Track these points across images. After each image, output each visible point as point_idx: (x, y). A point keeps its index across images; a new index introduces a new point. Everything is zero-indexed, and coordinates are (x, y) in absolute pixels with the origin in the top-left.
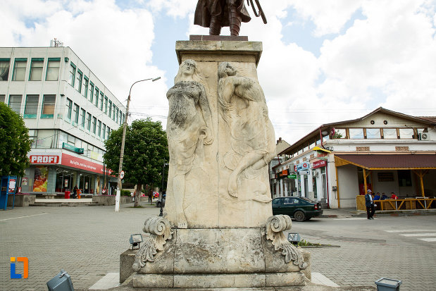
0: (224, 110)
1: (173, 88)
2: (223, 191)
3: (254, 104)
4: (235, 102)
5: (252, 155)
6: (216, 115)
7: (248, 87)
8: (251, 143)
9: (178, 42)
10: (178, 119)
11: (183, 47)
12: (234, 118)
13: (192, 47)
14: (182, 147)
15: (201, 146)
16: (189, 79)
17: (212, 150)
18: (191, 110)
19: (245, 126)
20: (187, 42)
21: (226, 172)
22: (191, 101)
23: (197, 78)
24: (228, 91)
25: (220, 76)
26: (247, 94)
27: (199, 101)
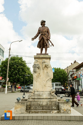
0: (43, 70)
1: (34, 65)
2: (43, 85)
3: (49, 69)
4: (45, 68)
5: (49, 78)
6: (42, 71)
7: (48, 65)
8: (48, 76)
9: (34, 56)
10: (35, 72)
11: (35, 57)
12: (45, 71)
13: (37, 57)
14: (36, 77)
15: (39, 77)
16: (37, 63)
17: (41, 77)
18: (37, 70)
19: (47, 73)
20: (36, 56)
21: (44, 81)
22: (37, 68)
23: (38, 63)
24: (44, 66)
25: (43, 63)
26: (48, 67)
27: (38, 68)
